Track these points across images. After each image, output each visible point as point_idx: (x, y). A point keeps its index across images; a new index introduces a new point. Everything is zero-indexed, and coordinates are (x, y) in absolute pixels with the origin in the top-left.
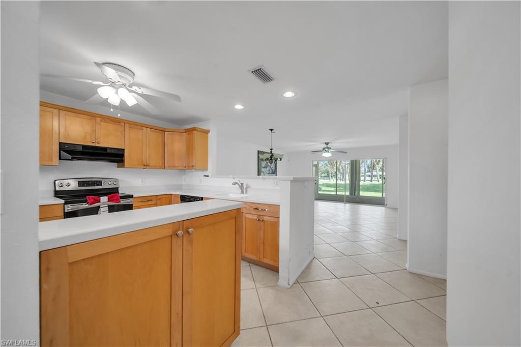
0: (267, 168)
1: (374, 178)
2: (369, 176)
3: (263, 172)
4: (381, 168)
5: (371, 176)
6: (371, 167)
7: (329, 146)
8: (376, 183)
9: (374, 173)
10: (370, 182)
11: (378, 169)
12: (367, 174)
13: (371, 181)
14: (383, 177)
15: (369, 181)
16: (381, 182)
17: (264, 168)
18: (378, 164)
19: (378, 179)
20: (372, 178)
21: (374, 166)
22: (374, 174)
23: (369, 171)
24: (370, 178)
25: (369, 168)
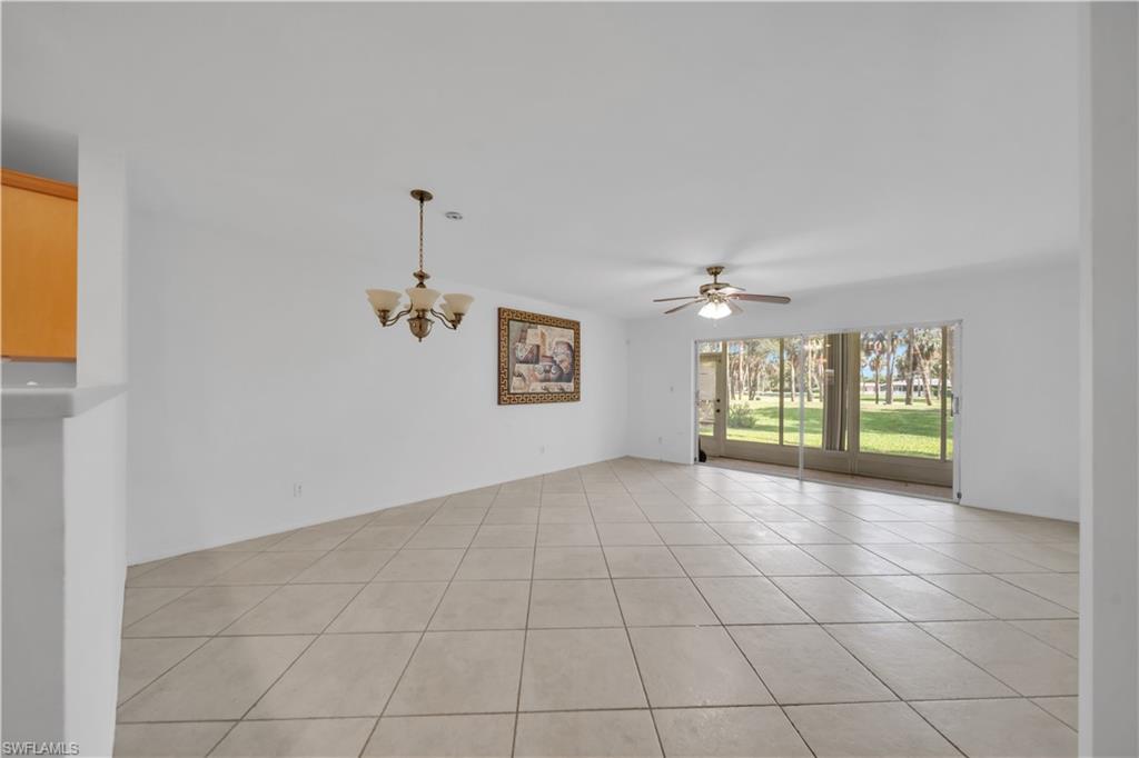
0: (537, 362)
1: (915, 395)
2: (905, 388)
3: (520, 375)
4: (937, 369)
5: (908, 389)
6: (907, 366)
7: (721, 278)
8: (923, 406)
9: (917, 382)
10: (902, 405)
11: (927, 370)
12: (894, 383)
13: (908, 401)
14: (944, 393)
15: (901, 400)
16: (936, 404)
17: (525, 362)
18: (927, 356)
19: (927, 396)
20: (909, 394)
21: (915, 364)
22: (915, 383)
23: (901, 377)
24: (903, 395)
25: (901, 368)
